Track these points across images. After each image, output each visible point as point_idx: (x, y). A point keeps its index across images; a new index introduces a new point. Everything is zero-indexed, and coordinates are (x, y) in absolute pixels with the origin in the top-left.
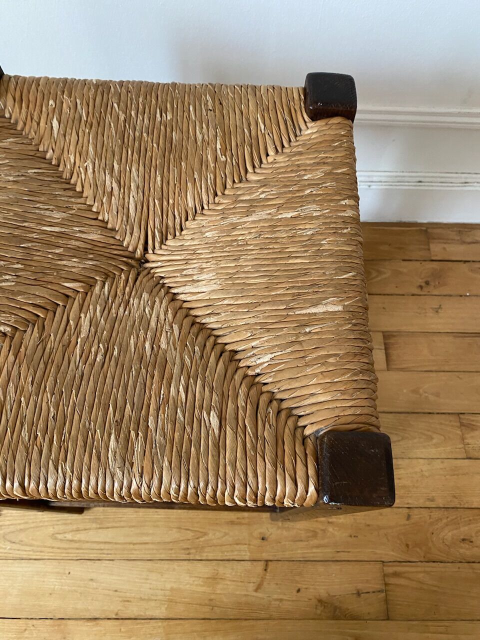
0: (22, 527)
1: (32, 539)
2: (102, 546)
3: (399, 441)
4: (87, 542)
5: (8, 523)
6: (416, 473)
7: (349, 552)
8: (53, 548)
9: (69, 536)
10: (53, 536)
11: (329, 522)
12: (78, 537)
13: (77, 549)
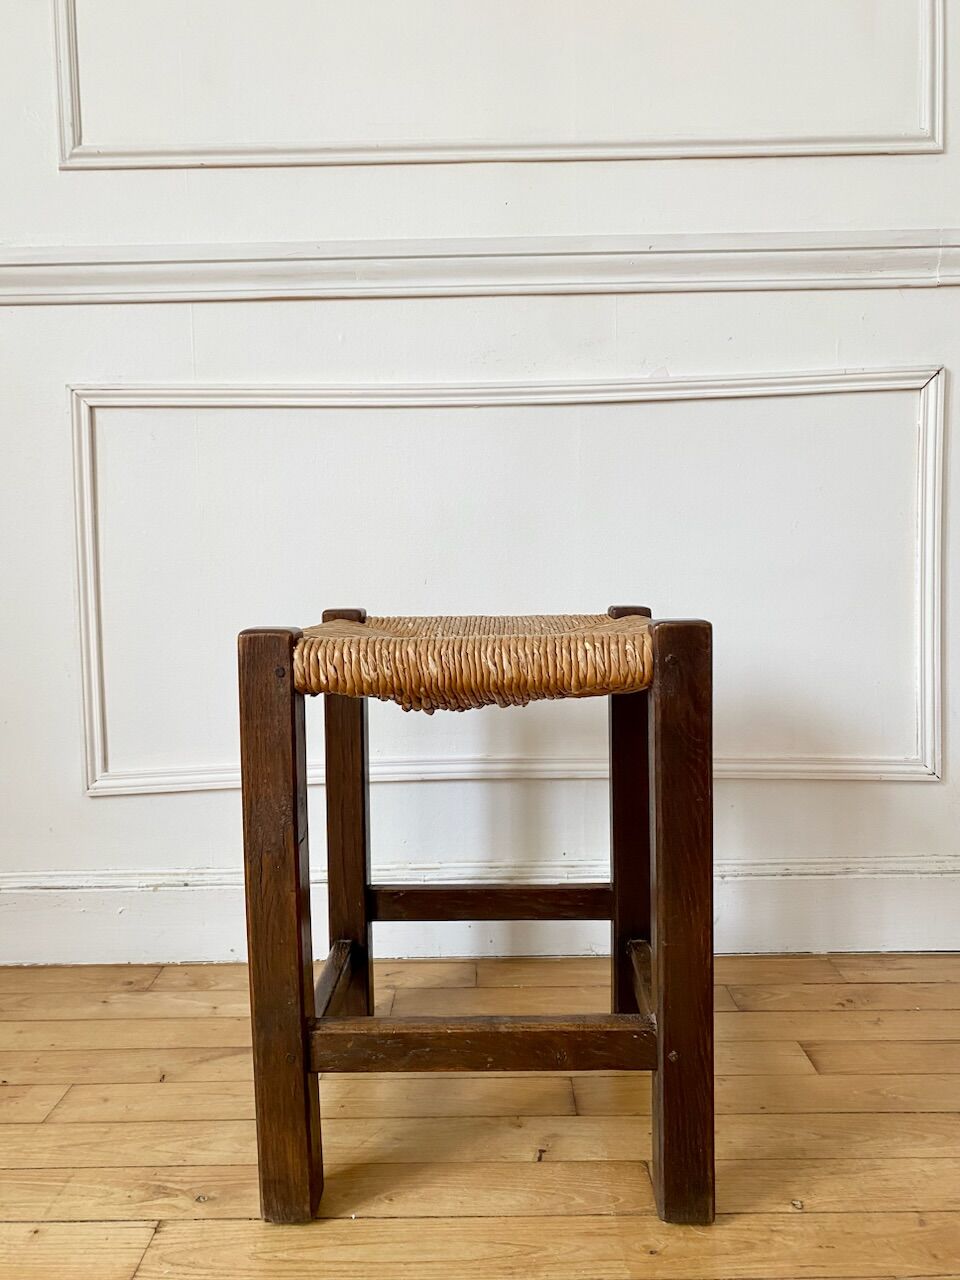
0: (197, 1245)
1: (213, 1260)
2: (345, 1267)
3: (867, 1140)
4: (317, 1262)
5: (173, 1241)
6: (914, 1173)
7: (823, 1266)
8: (251, 1270)
9: (284, 1256)
10: (254, 1256)
11: (773, 1231)
12: (300, 1255)
13: (297, 1271)
